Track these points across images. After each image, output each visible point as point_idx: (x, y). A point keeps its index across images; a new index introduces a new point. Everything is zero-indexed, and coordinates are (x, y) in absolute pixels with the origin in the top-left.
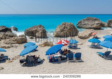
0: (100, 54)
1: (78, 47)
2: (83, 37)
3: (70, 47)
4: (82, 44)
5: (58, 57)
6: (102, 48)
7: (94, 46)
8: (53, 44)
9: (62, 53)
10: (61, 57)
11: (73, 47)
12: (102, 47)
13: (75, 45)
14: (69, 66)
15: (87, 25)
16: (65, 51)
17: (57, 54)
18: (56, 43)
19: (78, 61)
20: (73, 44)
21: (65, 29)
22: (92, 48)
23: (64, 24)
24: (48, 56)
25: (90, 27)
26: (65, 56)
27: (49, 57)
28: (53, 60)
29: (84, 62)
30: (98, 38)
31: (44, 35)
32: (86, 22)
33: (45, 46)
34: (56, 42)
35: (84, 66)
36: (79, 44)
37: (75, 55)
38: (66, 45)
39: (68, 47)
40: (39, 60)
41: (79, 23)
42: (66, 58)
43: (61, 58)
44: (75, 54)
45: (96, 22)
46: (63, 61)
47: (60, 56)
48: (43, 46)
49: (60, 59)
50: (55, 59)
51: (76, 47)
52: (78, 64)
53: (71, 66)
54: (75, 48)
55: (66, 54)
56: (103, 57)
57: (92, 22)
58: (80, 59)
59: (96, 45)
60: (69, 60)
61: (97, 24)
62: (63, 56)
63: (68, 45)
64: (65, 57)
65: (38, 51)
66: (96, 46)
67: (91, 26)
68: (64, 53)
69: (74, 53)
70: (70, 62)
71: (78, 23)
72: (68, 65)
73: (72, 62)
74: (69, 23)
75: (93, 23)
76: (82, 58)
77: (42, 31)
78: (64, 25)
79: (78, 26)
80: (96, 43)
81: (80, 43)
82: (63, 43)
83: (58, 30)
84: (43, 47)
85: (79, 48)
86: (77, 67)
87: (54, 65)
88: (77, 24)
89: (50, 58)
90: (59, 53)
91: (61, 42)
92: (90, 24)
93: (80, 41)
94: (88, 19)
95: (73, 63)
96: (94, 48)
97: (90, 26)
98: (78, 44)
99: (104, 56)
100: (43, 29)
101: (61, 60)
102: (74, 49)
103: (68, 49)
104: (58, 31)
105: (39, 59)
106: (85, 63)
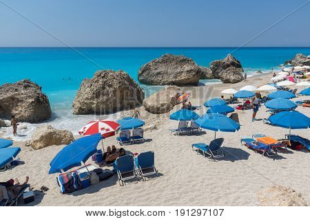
0: (201, 147)
1: (146, 136)
2: (158, 109)
3: (125, 140)
4: (155, 128)
5: (91, 173)
6: (205, 133)
7: (186, 128)
8: (72, 136)
9: (101, 158)
10: (98, 172)
11: (131, 137)
12: (203, 130)
13: (138, 133)
14: (122, 195)
15: (166, 77)
16: (111, 153)
17: (86, 166)
18: (80, 133)
19: (148, 177)
20: (131, 131)
21: (108, 88)
22: (181, 134)
23: (102, 75)
24: (57, 175)
25: (174, 80)
26: (111, 166)
27: (62, 179)
28: (75, 186)
29: (162, 175)
30: (194, 108)
31: (42, 112)
32: (162, 69)
33: (47, 145)
34: (82, 130)
35: (164, 187)
36: (147, 130)
37: (137, 160)
38: (112, 134)
39: (118, 139)
40: (27, 193)
41: (143, 72)
42: (115, 172)
43: (98, 174)
44: (137, 156)
45: (187, 67)
46: (107, 181)
47: (95, 170)
48: (39, 145)
49: (95, 178)
50: (82, 180)
51: (139, 137)
52: (147, 185)
53: (129, 194)
54: (138, 139)
55: (113, 161)
56: (207, 155)
57: (177, 68)
58: (152, 170)
59: (189, 125)
60: (123, 176)
61: (189, 72)
62: (104, 168)
63: (117, 135)
64: (111, 168)
65: (23, 163)
66: (190, 128)
67: (176, 77)
68: (107, 159)
69: (136, 154)
70: (125, 181)
71: (140, 72)
72: (120, 192)
73: (131, 181)
74: (117, 73)
75: (178, 70)
76: (157, 165)
77: (33, 100)
78: (103, 77)
79: (141, 78)
80: (190, 122)
81: (150, 127)
82: (102, 129)
83: (86, 92)
84: (40, 148)
85: (149, 140)
86: (144, 193)
87: (79, 200)
88: (140, 75)
89: (66, 181)
90: (94, 159)
91: (95, 127)
92: (171, 71)
93: (150, 120)
94: (166, 61)
95: (133, 185)
96: (186, 134)
97: (171, 79)
98: (144, 128)
99: (208, 151)
100: (38, 91)
101: (101, 180)
102: (135, 143)
103: (118, 147)
104: (86, 96)
105: (27, 190)
106: (166, 178)
